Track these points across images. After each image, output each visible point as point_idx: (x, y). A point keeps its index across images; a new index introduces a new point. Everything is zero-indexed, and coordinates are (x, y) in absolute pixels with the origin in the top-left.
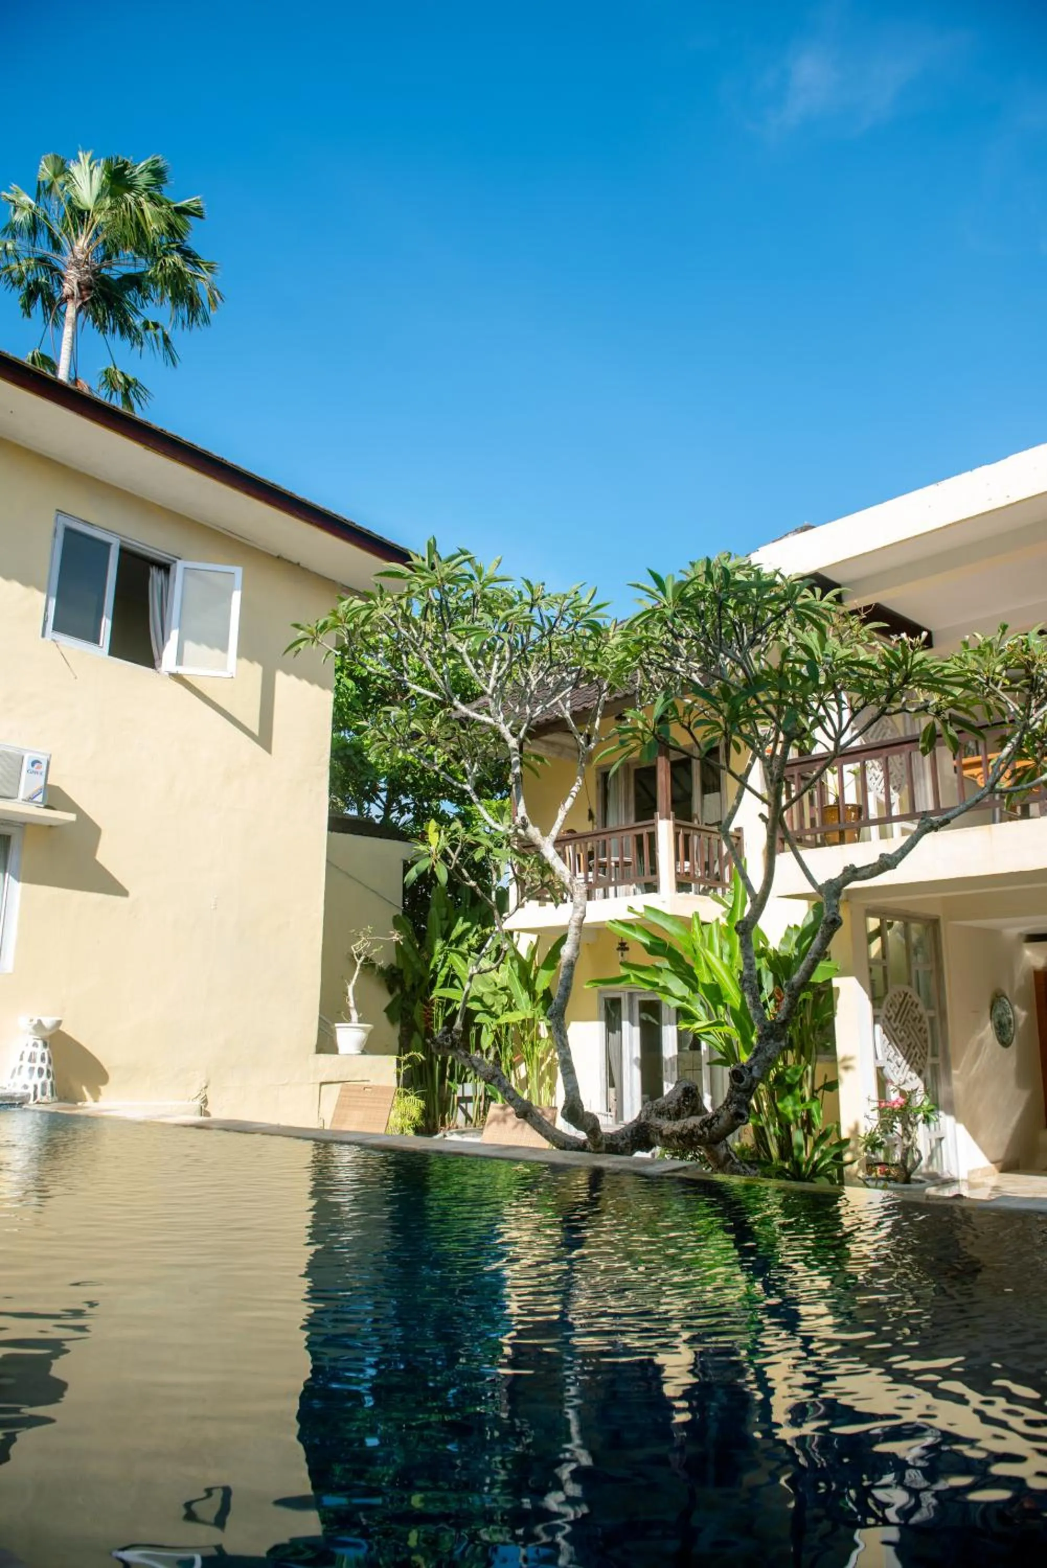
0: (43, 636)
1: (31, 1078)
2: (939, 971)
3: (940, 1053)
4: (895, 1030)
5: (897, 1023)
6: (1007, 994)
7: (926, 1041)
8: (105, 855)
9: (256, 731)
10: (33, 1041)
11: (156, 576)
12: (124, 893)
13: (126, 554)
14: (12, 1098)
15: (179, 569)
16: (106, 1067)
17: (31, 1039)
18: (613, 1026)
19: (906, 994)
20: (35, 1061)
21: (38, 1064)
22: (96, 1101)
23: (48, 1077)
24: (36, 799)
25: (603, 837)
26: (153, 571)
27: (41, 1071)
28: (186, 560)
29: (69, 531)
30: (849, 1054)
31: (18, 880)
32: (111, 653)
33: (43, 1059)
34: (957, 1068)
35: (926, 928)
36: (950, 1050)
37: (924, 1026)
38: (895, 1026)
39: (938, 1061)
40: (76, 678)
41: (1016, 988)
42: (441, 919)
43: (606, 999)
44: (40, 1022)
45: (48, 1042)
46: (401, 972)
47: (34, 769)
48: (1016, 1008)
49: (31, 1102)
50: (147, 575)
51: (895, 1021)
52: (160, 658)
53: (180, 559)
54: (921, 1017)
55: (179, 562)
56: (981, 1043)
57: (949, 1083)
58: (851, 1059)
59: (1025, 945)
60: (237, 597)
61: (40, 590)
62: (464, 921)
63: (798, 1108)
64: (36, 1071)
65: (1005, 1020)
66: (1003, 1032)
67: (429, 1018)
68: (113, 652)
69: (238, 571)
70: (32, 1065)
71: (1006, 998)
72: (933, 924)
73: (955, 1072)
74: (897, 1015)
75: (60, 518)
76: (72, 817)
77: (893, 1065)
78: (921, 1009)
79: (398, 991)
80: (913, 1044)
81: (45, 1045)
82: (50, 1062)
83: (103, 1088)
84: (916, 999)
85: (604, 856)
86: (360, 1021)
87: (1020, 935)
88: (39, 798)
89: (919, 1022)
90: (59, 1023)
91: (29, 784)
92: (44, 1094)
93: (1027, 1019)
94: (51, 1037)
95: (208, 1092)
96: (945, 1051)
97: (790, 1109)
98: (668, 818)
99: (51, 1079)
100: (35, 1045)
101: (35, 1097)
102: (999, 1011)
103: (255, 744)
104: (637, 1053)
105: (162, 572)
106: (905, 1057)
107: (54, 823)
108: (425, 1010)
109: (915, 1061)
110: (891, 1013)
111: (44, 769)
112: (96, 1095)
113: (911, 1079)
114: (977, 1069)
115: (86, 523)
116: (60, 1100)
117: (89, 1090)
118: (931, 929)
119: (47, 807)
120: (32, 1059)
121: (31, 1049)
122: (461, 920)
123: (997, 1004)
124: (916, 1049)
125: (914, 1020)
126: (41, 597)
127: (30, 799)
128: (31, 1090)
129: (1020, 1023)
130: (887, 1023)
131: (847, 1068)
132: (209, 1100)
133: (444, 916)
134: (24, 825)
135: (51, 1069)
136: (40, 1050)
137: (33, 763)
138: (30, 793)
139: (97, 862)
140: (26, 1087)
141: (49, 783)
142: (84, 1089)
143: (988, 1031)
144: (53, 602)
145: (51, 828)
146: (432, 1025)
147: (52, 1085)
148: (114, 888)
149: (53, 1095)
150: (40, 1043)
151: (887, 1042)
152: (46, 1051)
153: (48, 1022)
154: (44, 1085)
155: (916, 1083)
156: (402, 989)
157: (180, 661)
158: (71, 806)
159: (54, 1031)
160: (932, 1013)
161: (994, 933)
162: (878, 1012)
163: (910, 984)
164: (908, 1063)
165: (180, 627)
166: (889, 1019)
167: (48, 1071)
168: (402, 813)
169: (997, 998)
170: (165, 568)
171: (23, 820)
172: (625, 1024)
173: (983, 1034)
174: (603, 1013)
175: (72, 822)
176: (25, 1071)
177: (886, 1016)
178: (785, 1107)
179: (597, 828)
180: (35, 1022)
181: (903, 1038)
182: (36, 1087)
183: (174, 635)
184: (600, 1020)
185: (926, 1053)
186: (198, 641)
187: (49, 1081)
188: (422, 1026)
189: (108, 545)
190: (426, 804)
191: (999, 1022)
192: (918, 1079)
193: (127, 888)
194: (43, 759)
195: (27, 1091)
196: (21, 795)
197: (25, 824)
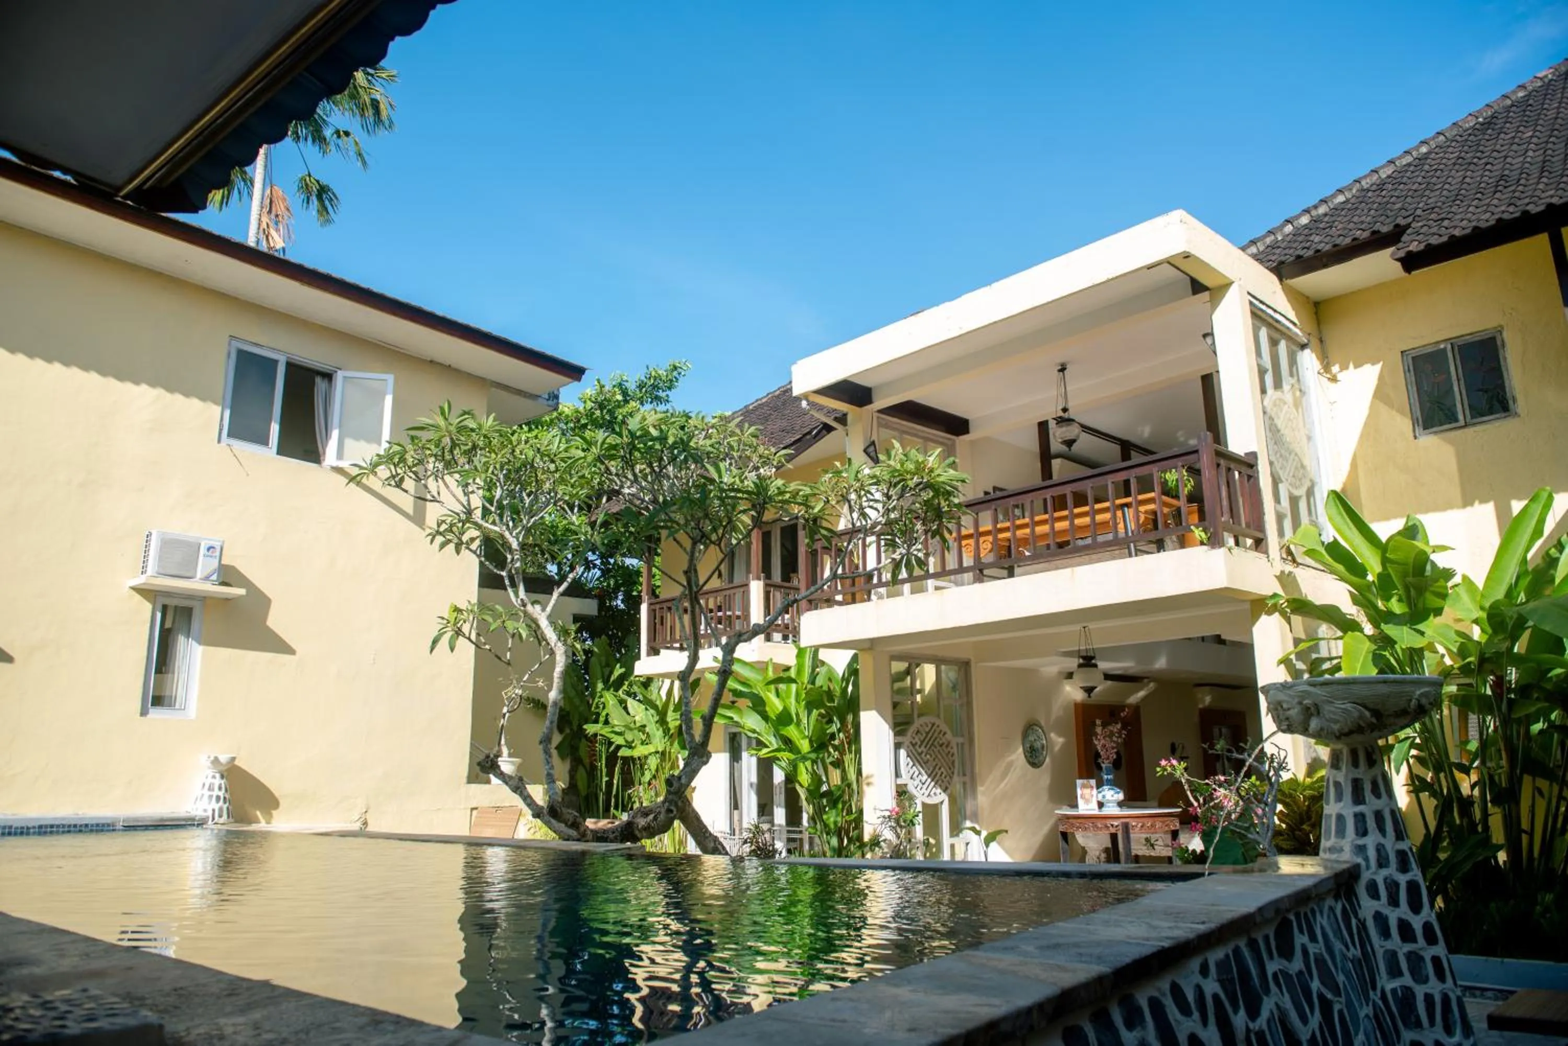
0: (219, 441)
1: (210, 803)
2: (969, 704)
3: (968, 773)
4: (920, 754)
5: (923, 748)
6: (1043, 724)
7: (953, 762)
8: (275, 621)
9: (410, 511)
10: (212, 774)
11: (320, 383)
12: (290, 651)
13: (291, 367)
14: (193, 819)
15: (340, 376)
16: (277, 794)
17: (210, 773)
18: (735, 757)
19: (933, 725)
20: (213, 790)
21: (216, 792)
22: (268, 822)
23: (225, 803)
24: (212, 578)
25: (727, 592)
26: (318, 380)
27: (218, 798)
28: (346, 370)
29: (241, 354)
30: (870, 774)
31: (200, 643)
32: (280, 452)
33: (220, 788)
34: (982, 786)
35: (960, 670)
36: (977, 770)
37: (952, 751)
38: (920, 750)
39: (967, 779)
40: (248, 475)
41: (1053, 717)
42: (602, 667)
43: (730, 734)
44: (216, 759)
45: (225, 774)
46: (568, 713)
47: (210, 553)
48: (1052, 735)
49: (210, 822)
50: (313, 384)
51: (920, 747)
52: (324, 453)
53: (340, 369)
54: (949, 743)
55: (339, 372)
56: (1010, 765)
57: (975, 797)
58: (872, 776)
59: (1065, 681)
60: (389, 400)
61: (216, 403)
62: (621, 667)
63: (839, 819)
64: (214, 799)
65: (1038, 745)
66: (1034, 757)
67: (593, 754)
68: (281, 451)
69: (390, 378)
70: (211, 793)
71: (1041, 727)
72: (965, 666)
73: (980, 789)
74: (922, 742)
75: (233, 342)
76: (242, 591)
77: (917, 782)
78: (949, 736)
79: (568, 731)
80: (939, 765)
81: (222, 777)
82: (226, 791)
83: (274, 812)
84: (944, 727)
85: (729, 610)
86: (510, 755)
87: (1060, 673)
88: (214, 577)
89: (947, 746)
90: (233, 759)
91: (205, 565)
92: (220, 816)
93: (1064, 746)
94: (228, 770)
95: (368, 816)
96: (972, 772)
97: (832, 819)
98: (759, 579)
99: (227, 804)
100: (214, 777)
101: (213, 819)
102: (1031, 738)
103: (409, 522)
104: (754, 779)
105: (326, 381)
106: (929, 776)
107: (229, 597)
108: (589, 747)
109: (940, 777)
110: (917, 739)
111: (218, 554)
112: (269, 819)
113: (935, 794)
114: (1006, 785)
115: (256, 345)
116: (236, 822)
117: (262, 814)
118: (963, 670)
119: (224, 584)
120: (211, 789)
121: (210, 780)
122: (618, 666)
123: (1030, 731)
124: (942, 769)
125: (941, 746)
126: (218, 409)
127: (207, 578)
128: (210, 813)
129: (1057, 748)
130: (911, 747)
131: (868, 784)
132: (369, 822)
133: (604, 664)
134: (204, 599)
135: (227, 796)
136: (218, 781)
137: (208, 549)
138: (205, 574)
139: (268, 627)
140: (205, 811)
141: (223, 562)
142: (258, 813)
143: (1018, 755)
144: (227, 413)
145: (227, 600)
146: (595, 760)
147: (228, 808)
148: (284, 648)
149: (228, 817)
150: (218, 775)
151: (911, 764)
152: (223, 782)
153: (224, 758)
154: (221, 809)
155: (940, 797)
156: (571, 730)
157: (340, 456)
158: (243, 581)
159: (230, 766)
160: (960, 740)
161: (1030, 673)
162: (900, 739)
163: (938, 716)
164: (932, 780)
165: (340, 427)
166: (914, 745)
167: (225, 798)
168: (588, 568)
169: (1030, 727)
170: (328, 377)
171: (203, 595)
172: (745, 755)
173: (1013, 757)
174: (728, 745)
175: (242, 596)
176: (206, 798)
177: (911, 743)
178: (828, 819)
179: (725, 585)
180: (212, 758)
181: (928, 760)
182: (214, 810)
183: (335, 434)
184: (725, 751)
185: (953, 773)
186: (357, 438)
187: (225, 806)
188: (587, 761)
189: (276, 362)
190: (612, 561)
191: (1032, 748)
192: (943, 794)
193: (294, 646)
194: (217, 545)
195: (206, 814)
196: (199, 575)
197: (205, 597)
